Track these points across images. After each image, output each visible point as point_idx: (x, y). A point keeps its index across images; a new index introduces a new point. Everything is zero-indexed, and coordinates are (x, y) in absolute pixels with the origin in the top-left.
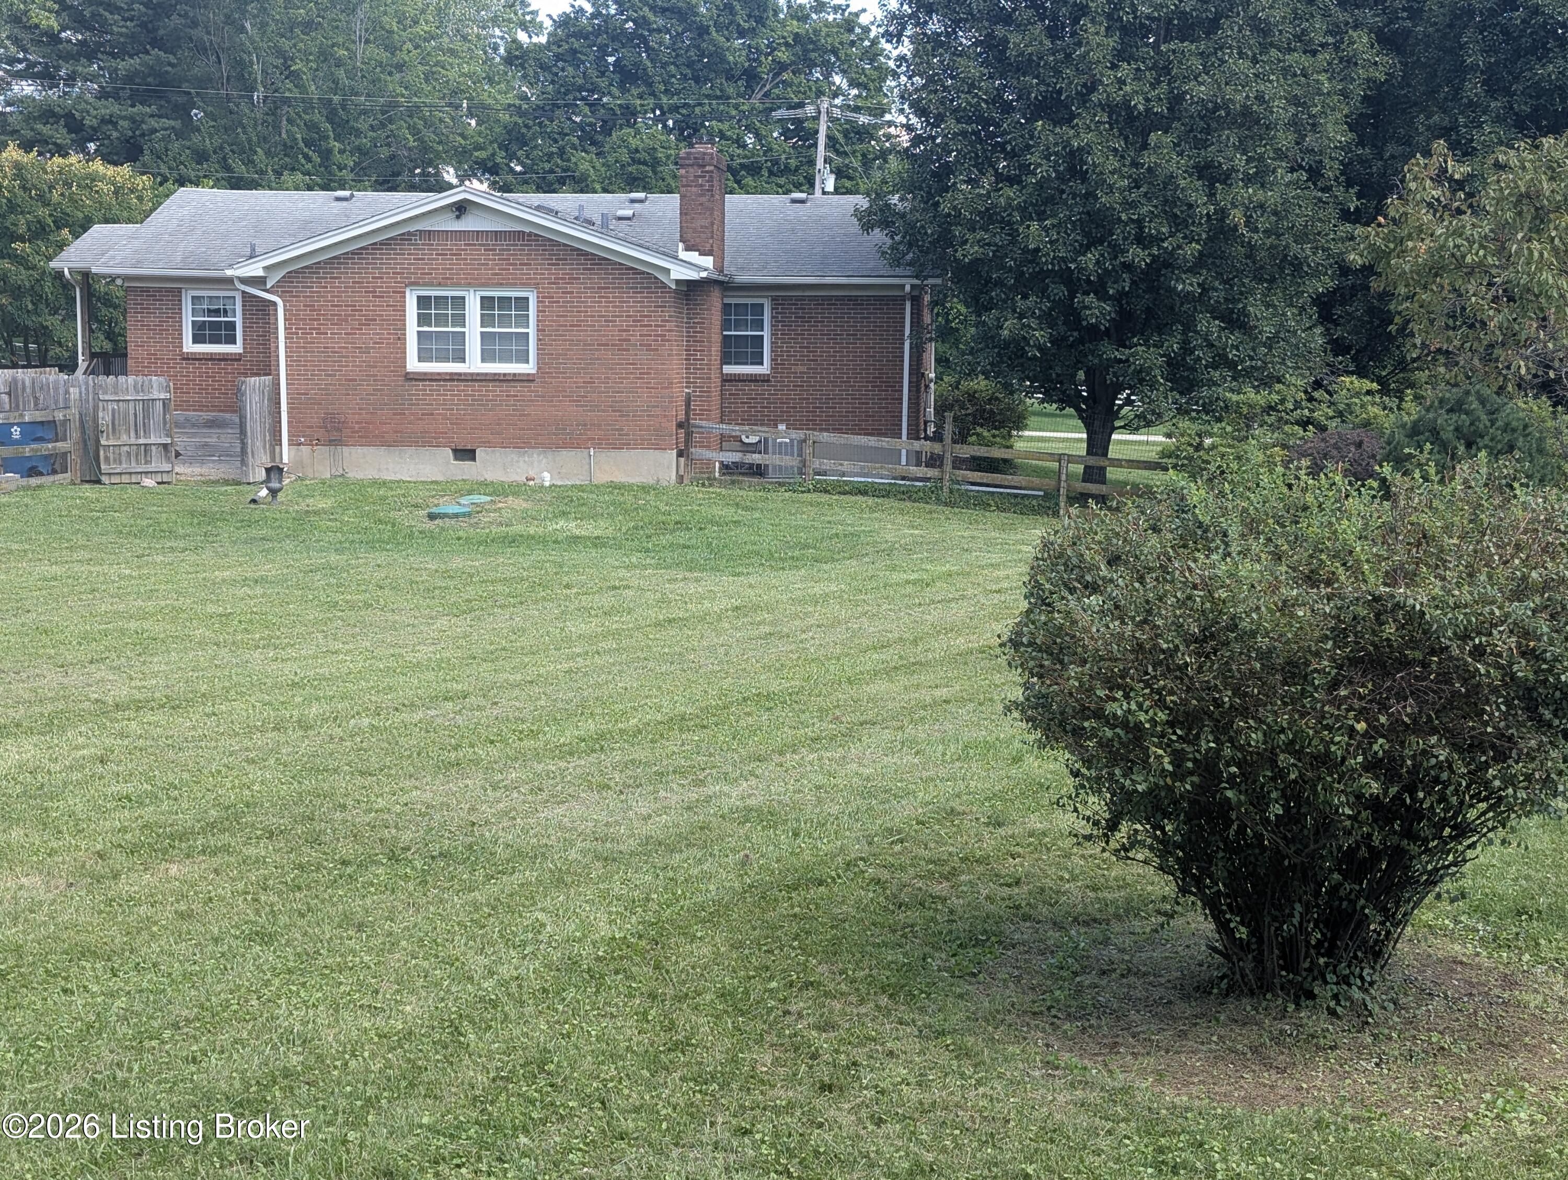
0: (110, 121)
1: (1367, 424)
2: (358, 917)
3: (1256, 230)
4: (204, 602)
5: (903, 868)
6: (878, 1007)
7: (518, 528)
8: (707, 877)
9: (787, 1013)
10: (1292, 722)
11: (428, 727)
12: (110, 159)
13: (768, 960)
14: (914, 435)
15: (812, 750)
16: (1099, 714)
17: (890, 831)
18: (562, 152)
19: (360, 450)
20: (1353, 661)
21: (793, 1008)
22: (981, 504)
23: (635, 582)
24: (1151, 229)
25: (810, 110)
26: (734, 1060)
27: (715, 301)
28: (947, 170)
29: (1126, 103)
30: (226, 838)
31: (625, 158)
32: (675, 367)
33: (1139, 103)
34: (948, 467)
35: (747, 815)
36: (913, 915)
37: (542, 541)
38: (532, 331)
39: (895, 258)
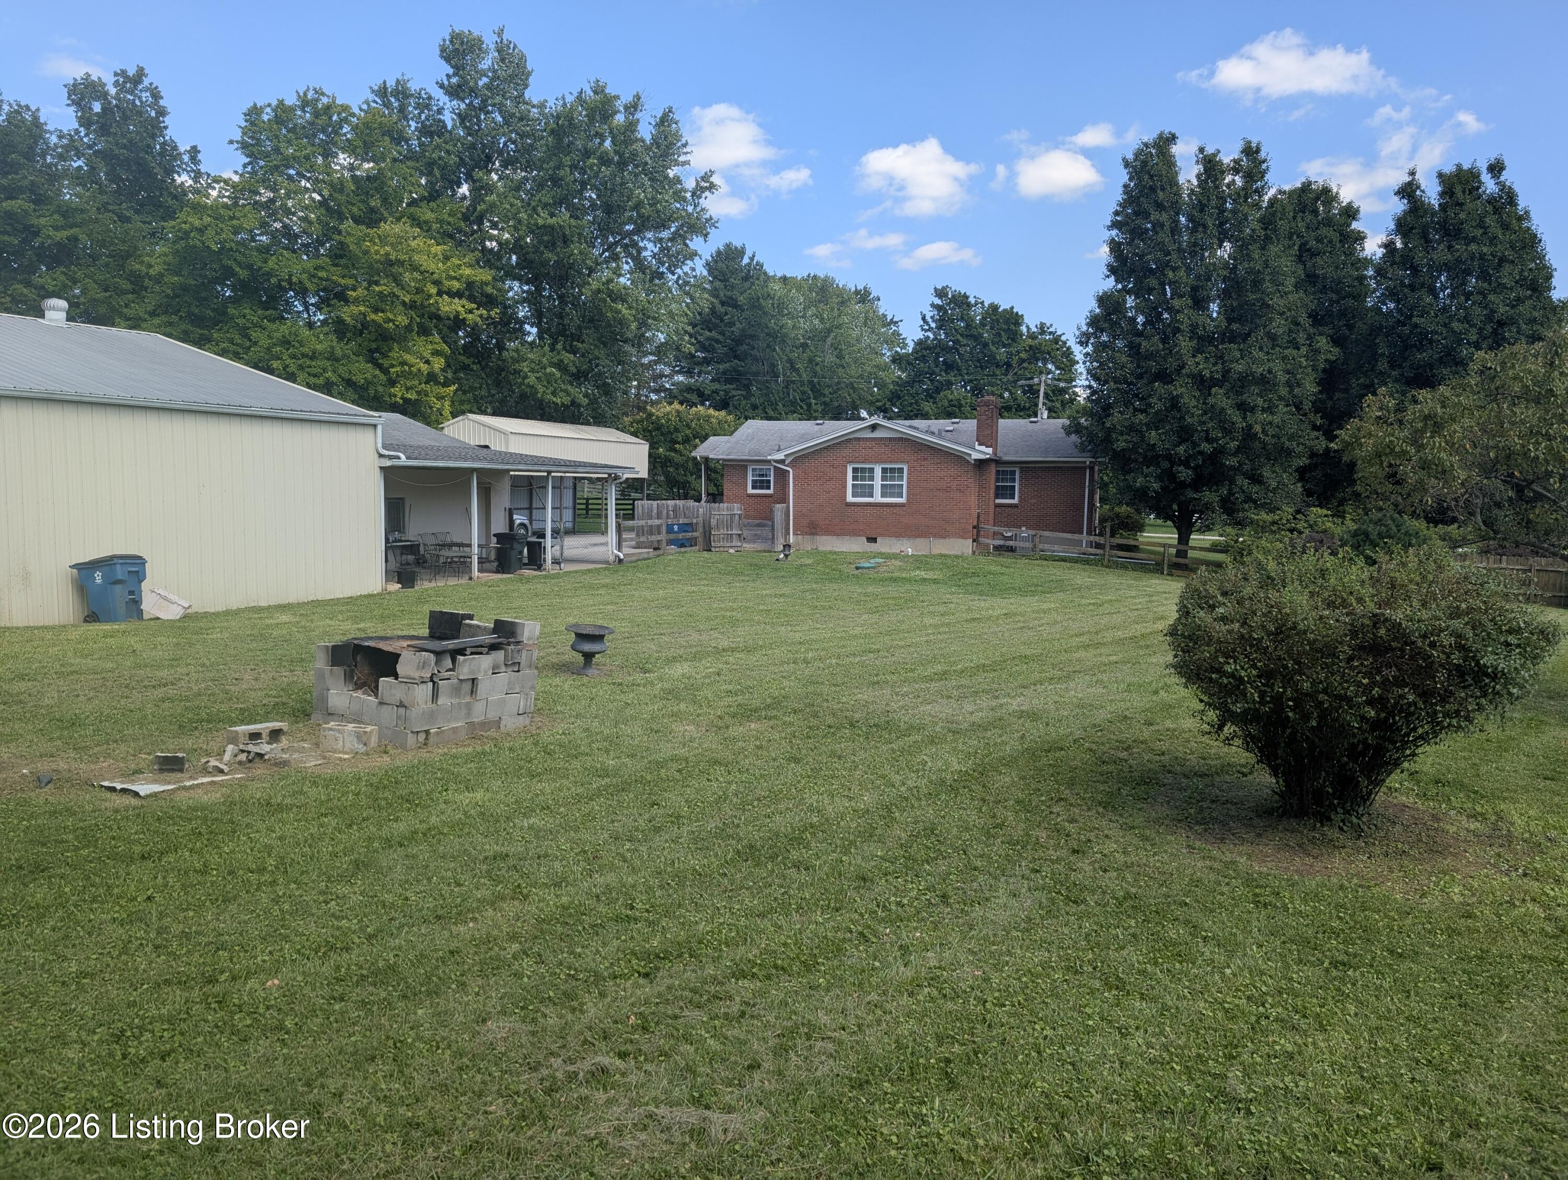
0: (716, 392)
1: (1324, 531)
2: (839, 753)
3: (1267, 435)
4: (758, 604)
5: (1103, 744)
6: (1098, 813)
7: (897, 574)
8: (1004, 743)
9: (1051, 813)
10: (1327, 677)
11: (862, 665)
12: (717, 408)
13: (1040, 786)
14: (1089, 533)
15: (1050, 684)
16: (1219, 671)
17: (1095, 726)
18: (916, 403)
19: (824, 537)
20: (1361, 648)
21: (1055, 811)
22: (1124, 567)
23: (955, 600)
24: (1213, 434)
25: (1036, 380)
26: (1027, 835)
27: (993, 468)
28: (1109, 406)
29: (1200, 372)
30: (775, 713)
31: (946, 404)
32: (973, 500)
33: (1206, 373)
34: (1107, 549)
35: (1021, 714)
36: (1111, 768)
37: (908, 580)
38: (905, 483)
39: (1082, 448)
